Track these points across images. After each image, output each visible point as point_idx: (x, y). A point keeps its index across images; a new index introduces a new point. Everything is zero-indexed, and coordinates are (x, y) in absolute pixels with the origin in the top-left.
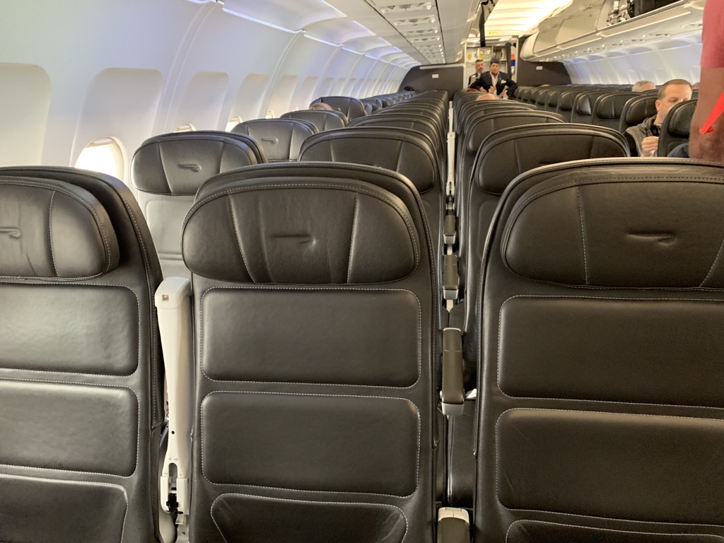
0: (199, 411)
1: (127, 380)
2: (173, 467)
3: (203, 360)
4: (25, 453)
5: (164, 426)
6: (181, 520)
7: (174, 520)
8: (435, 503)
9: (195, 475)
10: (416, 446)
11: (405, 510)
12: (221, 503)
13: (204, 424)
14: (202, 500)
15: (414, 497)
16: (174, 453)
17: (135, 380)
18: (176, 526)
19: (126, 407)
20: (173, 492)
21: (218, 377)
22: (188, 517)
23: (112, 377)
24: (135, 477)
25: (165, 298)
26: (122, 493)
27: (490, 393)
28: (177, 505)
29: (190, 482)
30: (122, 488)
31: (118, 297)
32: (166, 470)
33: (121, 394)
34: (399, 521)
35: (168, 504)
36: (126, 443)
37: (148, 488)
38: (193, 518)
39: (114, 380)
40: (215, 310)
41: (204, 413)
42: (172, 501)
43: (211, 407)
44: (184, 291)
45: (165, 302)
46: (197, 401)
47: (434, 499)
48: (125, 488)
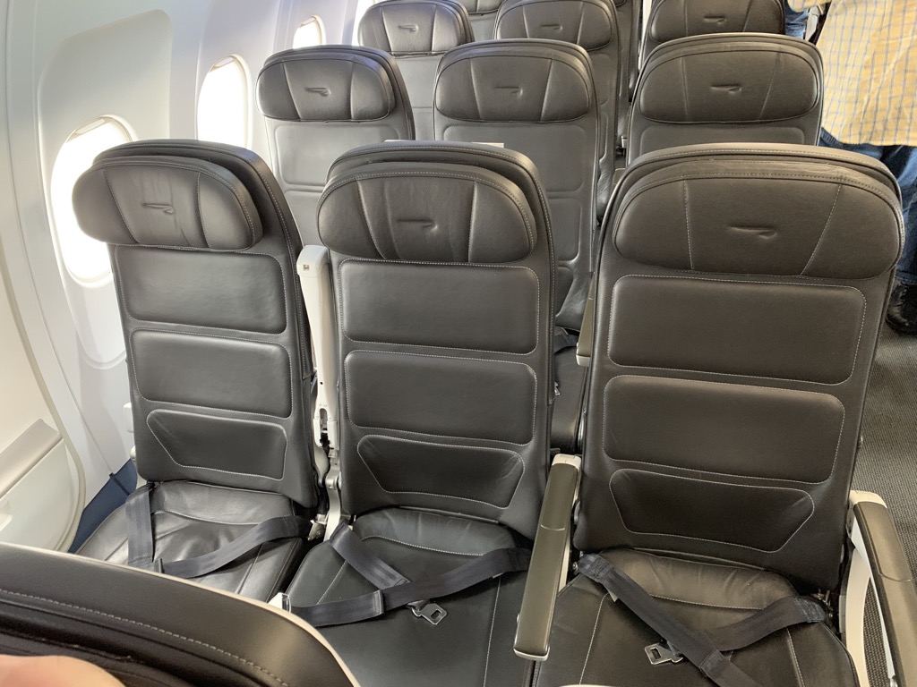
0: (343, 366)
1: (278, 337)
2: (323, 412)
3: (343, 323)
4: (196, 395)
5: (313, 376)
6: (333, 454)
7: (327, 453)
8: (550, 450)
9: (342, 419)
10: (532, 402)
11: (523, 455)
12: (366, 443)
13: (347, 377)
14: (350, 440)
15: (531, 445)
16: (323, 400)
17: (285, 337)
18: (329, 459)
19: (280, 361)
20: (325, 432)
21: (356, 338)
22: (338, 452)
23: (264, 334)
24: (291, 419)
25: (306, 268)
26: (282, 431)
27: (601, 361)
28: (329, 442)
29: (338, 424)
30: (281, 427)
31: (264, 263)
32: (317, 413)
33: (273, 349)
34: (517, 464)
35: (321, 441)
36: (282, 391)
37: (304, 427)
38: (342, 453)
39: (266, 337)
40: (352, 280)
41: (347, 369)
42: (324, 439)
43: (354, 364)
44: (322, 260)
45: (306, 271)
46: (340, 358)
47: (549, 446)
48: (284, 427)
